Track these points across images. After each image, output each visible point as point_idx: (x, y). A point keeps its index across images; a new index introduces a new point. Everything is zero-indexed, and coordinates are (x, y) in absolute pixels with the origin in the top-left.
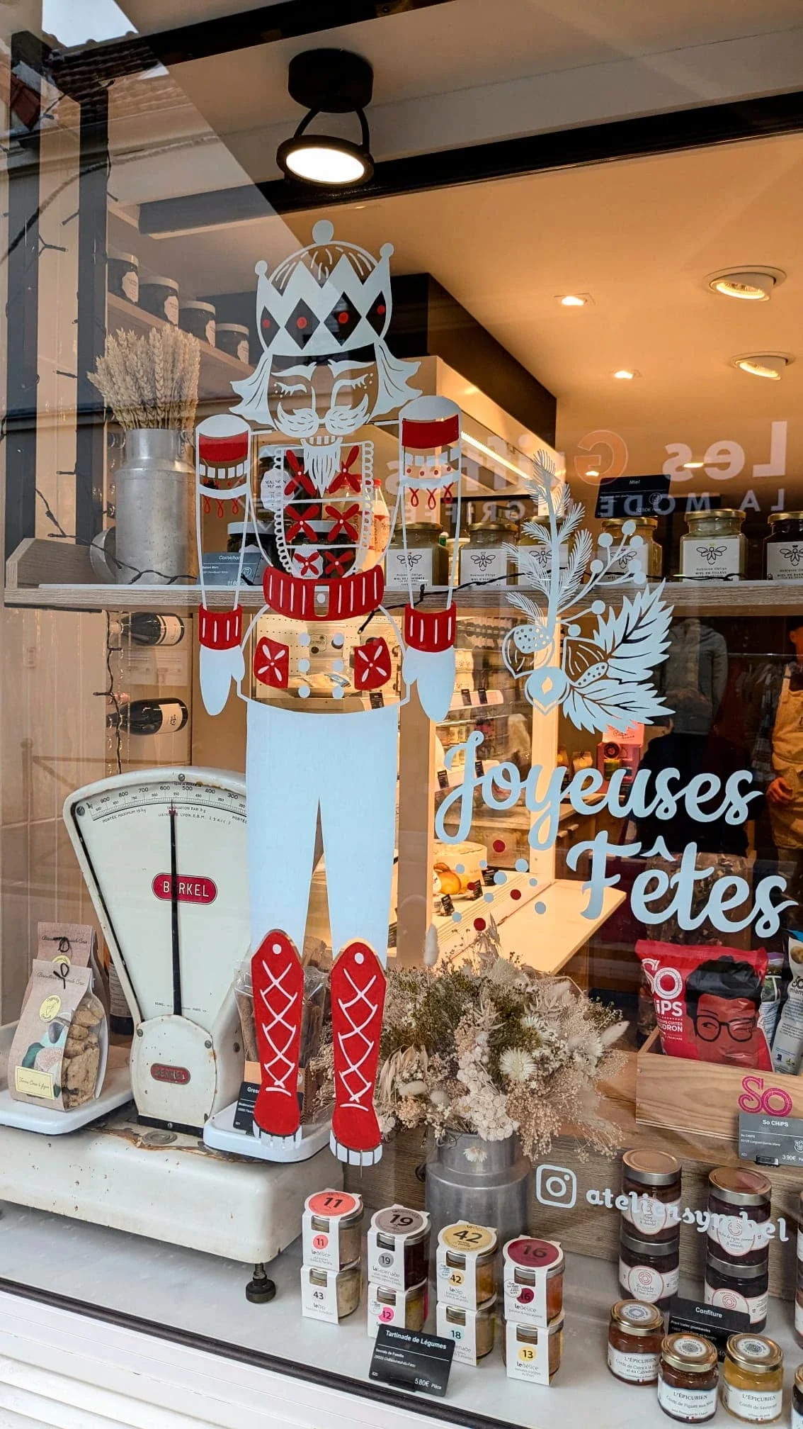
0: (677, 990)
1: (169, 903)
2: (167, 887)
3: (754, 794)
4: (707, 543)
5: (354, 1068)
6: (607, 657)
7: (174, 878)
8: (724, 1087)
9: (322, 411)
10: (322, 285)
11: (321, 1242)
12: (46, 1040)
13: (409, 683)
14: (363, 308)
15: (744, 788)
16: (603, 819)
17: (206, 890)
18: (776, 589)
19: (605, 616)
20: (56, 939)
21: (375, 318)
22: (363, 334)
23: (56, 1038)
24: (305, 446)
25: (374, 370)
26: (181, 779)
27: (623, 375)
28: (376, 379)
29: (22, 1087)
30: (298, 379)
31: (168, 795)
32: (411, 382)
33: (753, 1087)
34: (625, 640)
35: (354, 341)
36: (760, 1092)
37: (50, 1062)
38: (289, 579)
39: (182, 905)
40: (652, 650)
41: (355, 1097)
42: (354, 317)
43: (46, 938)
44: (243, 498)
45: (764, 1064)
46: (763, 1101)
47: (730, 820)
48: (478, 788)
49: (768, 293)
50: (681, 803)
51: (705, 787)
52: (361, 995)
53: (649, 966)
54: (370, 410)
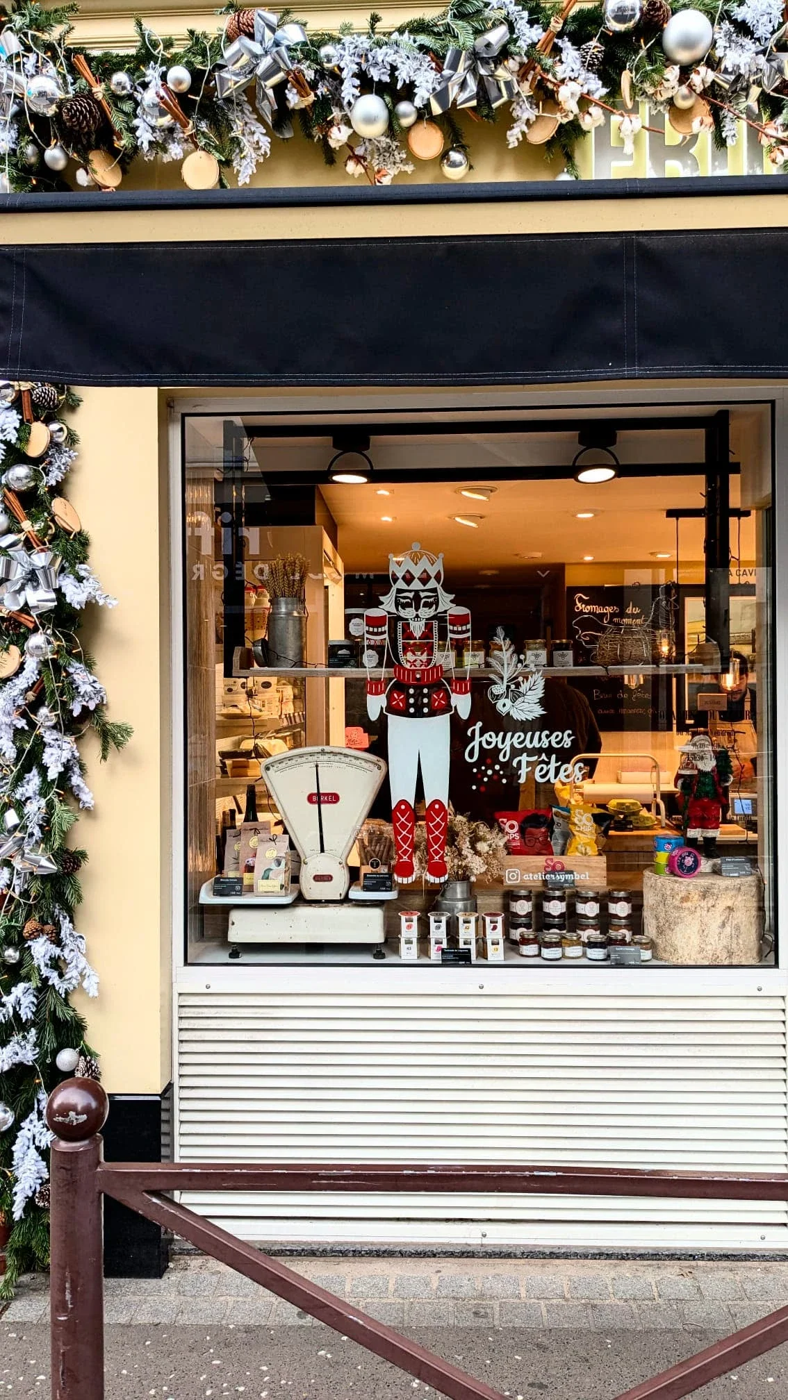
0: (516, 829)
1: (317, 806)
2: (315, 799)
3: (573, 737)
4: (535, 652)
5: (436, 847)
6: (524, 695)
7: (319, 794)
8: (539, 864)
9: (417, 609)
10: (416, 564)
11: (409, 927)
12: (273, 866)
13: (453, 706)
14: (433, 574)
15: (569, 736)
16: (525, 749)
17: (334, 798)
18: (565, 670)
19: (523, 682)
20: (251, 830)
21: (437, 578)
22: (432, 584)
23: (279, 864)
24: (410, 621)
25: (437, 596)
26: (323, 750)
27: (387, 519)
28: (438, 599)
29: (261, 889)
30: (408, 598)
31: (315, 758)
32: (452, 601)
33: (549, 862)
34: (530, 689)
35: (429, 586)
36: (552, 864)
37: (277, 876)
38: (405, 669)
39: (323, 806)
40: (539, 693)
41: (437, 858)
42: (429, 578)
43: (245, 830)
44: (385, 639)
45: (552, 854)
46: (554, 867)
47: (565, 746)
48: (480, 742)
49: (488, 498)
50: (550, 742)
51: (557, 736)
52: (438, 820)
53: (502, 822)
54: (436, 610)
